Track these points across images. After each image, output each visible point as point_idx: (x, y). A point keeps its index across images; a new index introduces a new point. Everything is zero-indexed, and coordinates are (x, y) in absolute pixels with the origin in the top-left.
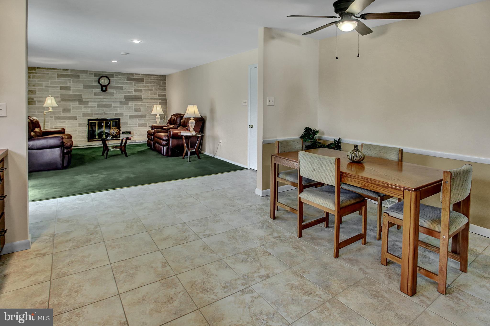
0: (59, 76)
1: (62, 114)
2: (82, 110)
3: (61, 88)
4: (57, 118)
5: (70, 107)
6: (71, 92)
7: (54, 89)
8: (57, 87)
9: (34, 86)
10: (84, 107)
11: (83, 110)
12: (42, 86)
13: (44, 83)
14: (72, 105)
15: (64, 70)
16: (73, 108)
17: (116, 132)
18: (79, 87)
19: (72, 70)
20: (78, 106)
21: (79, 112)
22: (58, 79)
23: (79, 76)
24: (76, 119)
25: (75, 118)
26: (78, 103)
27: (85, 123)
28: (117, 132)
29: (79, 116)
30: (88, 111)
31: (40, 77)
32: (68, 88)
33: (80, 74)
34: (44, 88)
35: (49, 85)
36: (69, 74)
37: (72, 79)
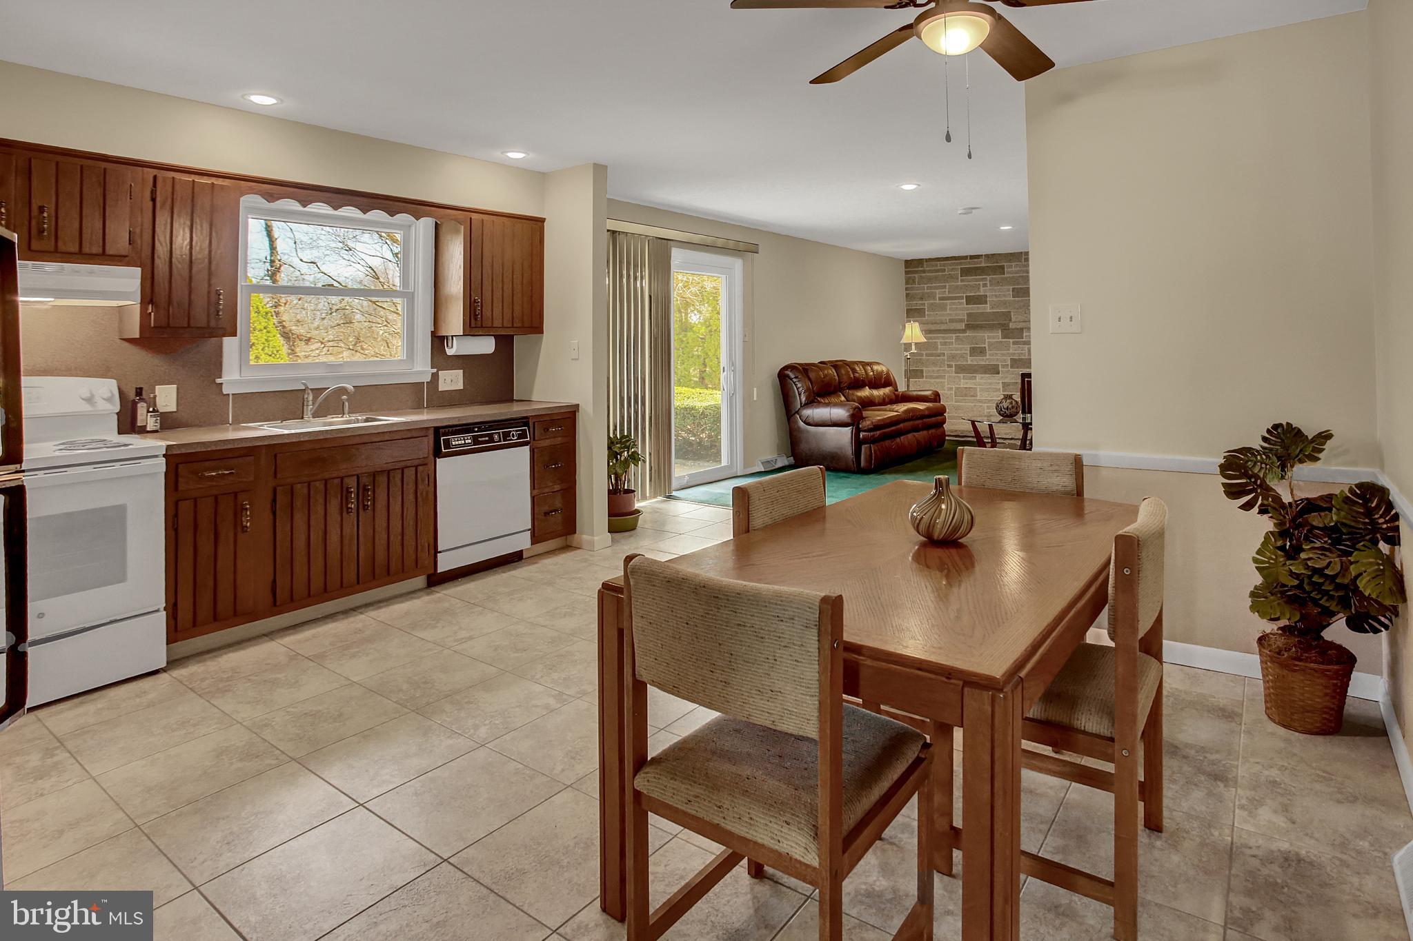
0: (966, 272)
1: (970, 361)
2: (1008, 350)
3: (970, 300)
4: (961, 369)
5: (985, 344)
6: (987, 308)
7: (954, 304)
8: (961, 298)
9: (922, 299)
10: (1014, 343)
11: (1011, 351)
12: (934, 298)
13: (937, 291)
14: (991, 337)
15: (972, 257)
16: (991, 344)
17: (1005, 407)
18: (1005, 296)
19: (988, 257)
20: (1001, 342)
21: (1003, 355)
22: (962, 281)
23: (1002, 267)
24: (999, 373)
25: (994, 370)
26: (1000, 334)
27: (1017, 383)
28: (1010, 406)
29: (1004, 366)
30: (1022, 353)
31: (930, 280)
32: (981, 300)
33: (1005, 264)
34: (938, 301)
35: (947, 295)
36: (983, 265)
37: (988, 278)
